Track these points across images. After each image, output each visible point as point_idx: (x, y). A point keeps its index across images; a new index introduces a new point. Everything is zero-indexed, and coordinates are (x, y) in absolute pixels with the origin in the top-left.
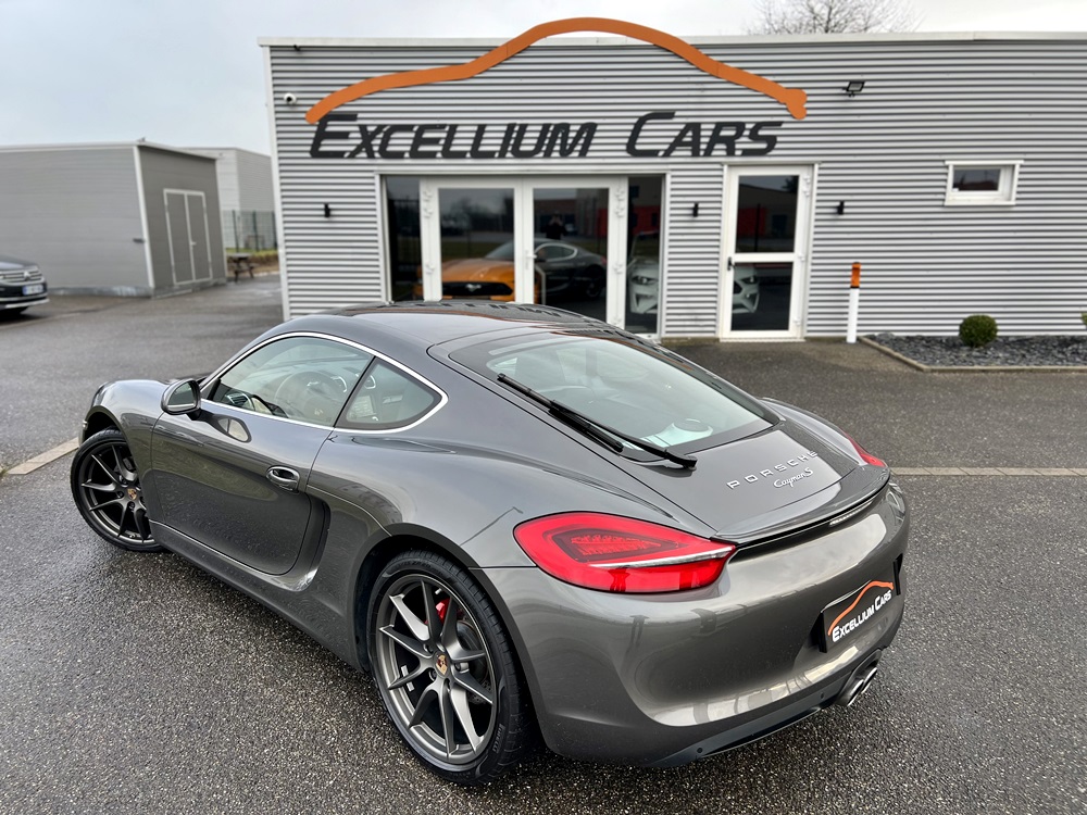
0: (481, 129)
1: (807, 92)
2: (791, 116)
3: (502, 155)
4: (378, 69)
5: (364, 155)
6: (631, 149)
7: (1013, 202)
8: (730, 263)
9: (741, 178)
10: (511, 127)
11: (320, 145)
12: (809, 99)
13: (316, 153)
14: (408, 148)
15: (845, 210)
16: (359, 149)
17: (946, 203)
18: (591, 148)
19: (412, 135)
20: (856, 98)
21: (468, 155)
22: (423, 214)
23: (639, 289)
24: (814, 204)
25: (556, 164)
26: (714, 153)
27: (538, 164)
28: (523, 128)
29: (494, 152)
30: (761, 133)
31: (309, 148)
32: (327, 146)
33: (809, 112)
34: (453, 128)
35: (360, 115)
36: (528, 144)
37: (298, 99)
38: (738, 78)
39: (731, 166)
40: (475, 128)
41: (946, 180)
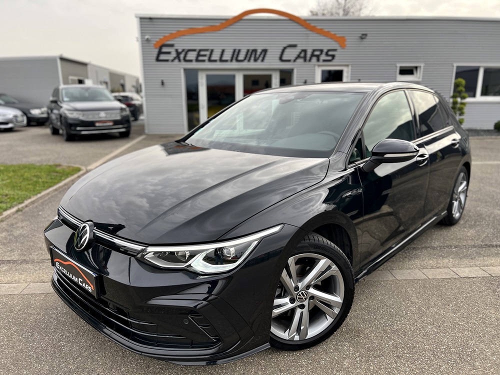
0: (223, 51)
1: (346, 38)
2: (341, 46)
3: (231, 60)
4: (182, 27)
5: (177, 60)
6: (281, 59)
7: (421, 80)
9: (322, 70)
10: (235, 50)
11: (159, 57)
12: (348, 40)
13: (158, 60)
14: (195, 58)
16: (175, 58)
17: (397, 80)
18: (266, 58)
19: (196, 53)
20: (364, 40)
21: (218, 61)
22: (200, 84)
24: (349, 80)
25: (252, 65)
26: (312, 61)
27: (245, 65)
28: (239, 51)
29: (228, 60)
30: (330, 53)
31: (155, 58)
32: (162, 57)
33: (348, 45)
34: (212, 51)
35: (175, 45)
36: (241, 57)
37: (151, 38)
38: (321, 32)
39: (319, 66)
40: (221, 51)
41: (396, 72)
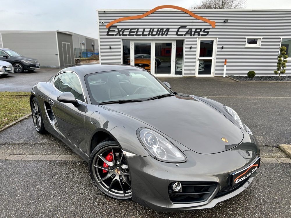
0: (144, 29)
1: (216, 22)
2: (212, 27)
3: (149, 35)
4: (122, 16)
5: (118, 35)
6: (177, 34)
7: (260, 46)
8: (198, 60)
9: (201, 41)
10: (151, 29)
11: (109, 33)
13: (108, 34)
14: (128, 34)
15: (224, 48)
16: (117, 34)
17: (246, 47)
18: (168, 34)
19: (129, 31)
20: (226, 23)
21: (141, 35)
22: (131, 48)
23: (178, 66)
24: (217, 47)
25: (161, 37)
26: (195, 35)
27: (157, 37)
28: (153, 29)
29: (147, 35)
30: (205, 31)
31: (106, 33)
32: (110, 33)
33: (216, 26)
34: (138, 29)
35: (118, 26)
36: (154, 33)
37: (104, 23)
38: (201, 19)
39: (199, 38)
40: (143, 29)
41: (246, 42)
